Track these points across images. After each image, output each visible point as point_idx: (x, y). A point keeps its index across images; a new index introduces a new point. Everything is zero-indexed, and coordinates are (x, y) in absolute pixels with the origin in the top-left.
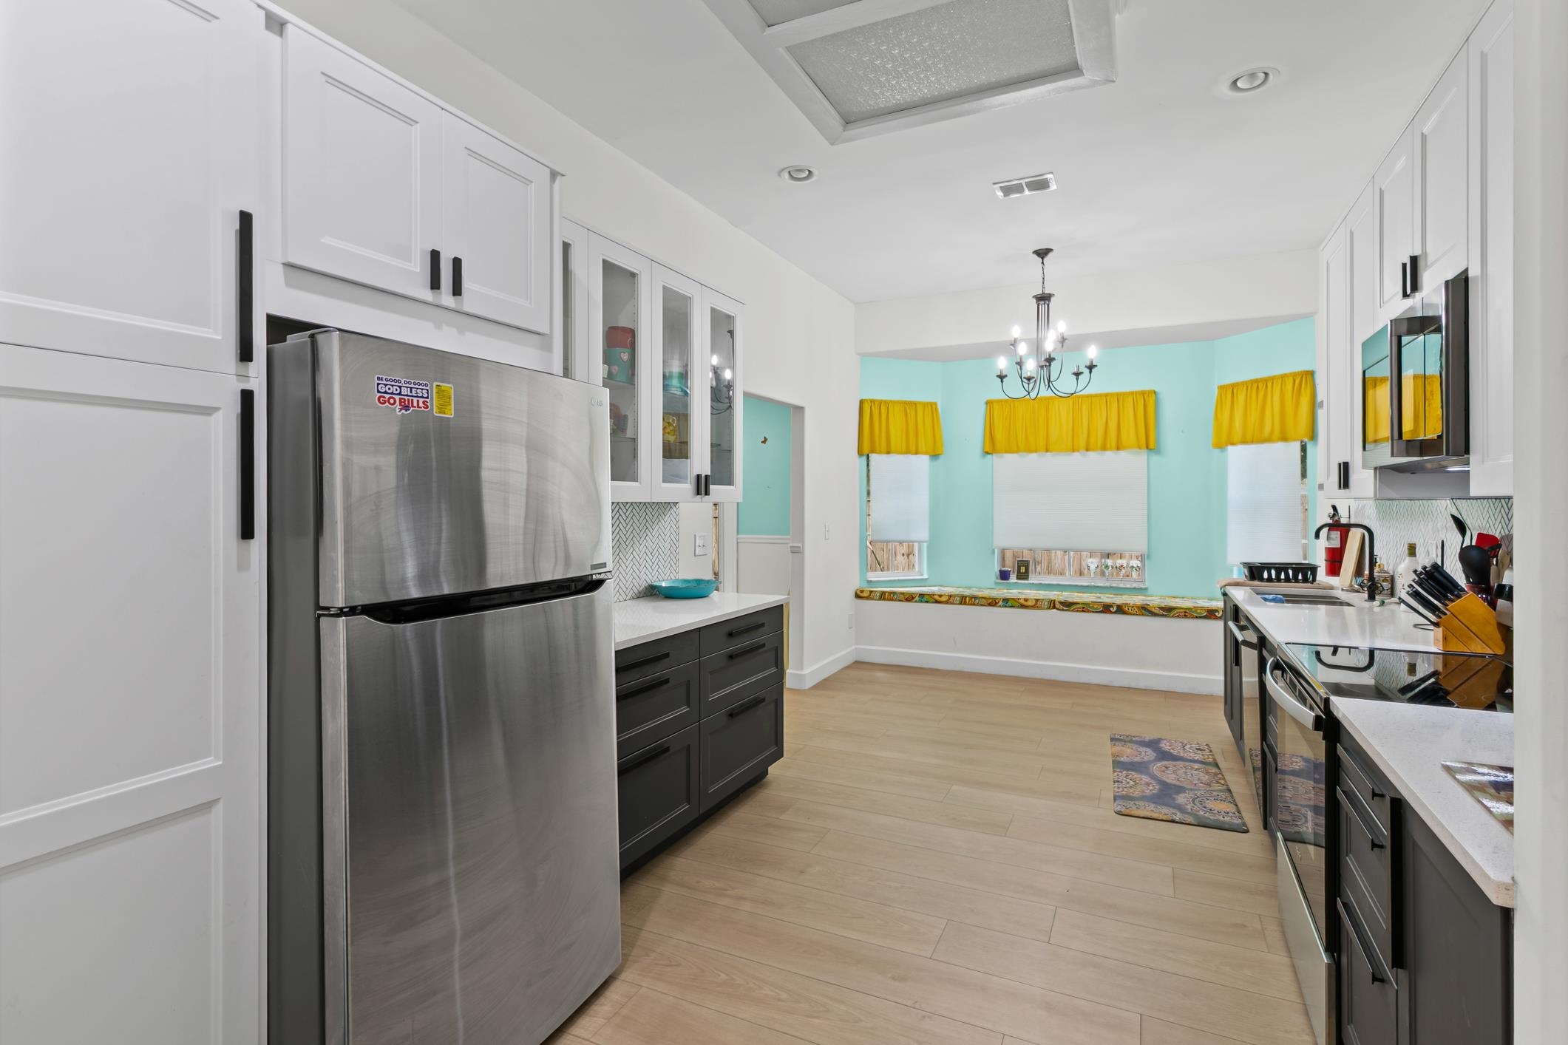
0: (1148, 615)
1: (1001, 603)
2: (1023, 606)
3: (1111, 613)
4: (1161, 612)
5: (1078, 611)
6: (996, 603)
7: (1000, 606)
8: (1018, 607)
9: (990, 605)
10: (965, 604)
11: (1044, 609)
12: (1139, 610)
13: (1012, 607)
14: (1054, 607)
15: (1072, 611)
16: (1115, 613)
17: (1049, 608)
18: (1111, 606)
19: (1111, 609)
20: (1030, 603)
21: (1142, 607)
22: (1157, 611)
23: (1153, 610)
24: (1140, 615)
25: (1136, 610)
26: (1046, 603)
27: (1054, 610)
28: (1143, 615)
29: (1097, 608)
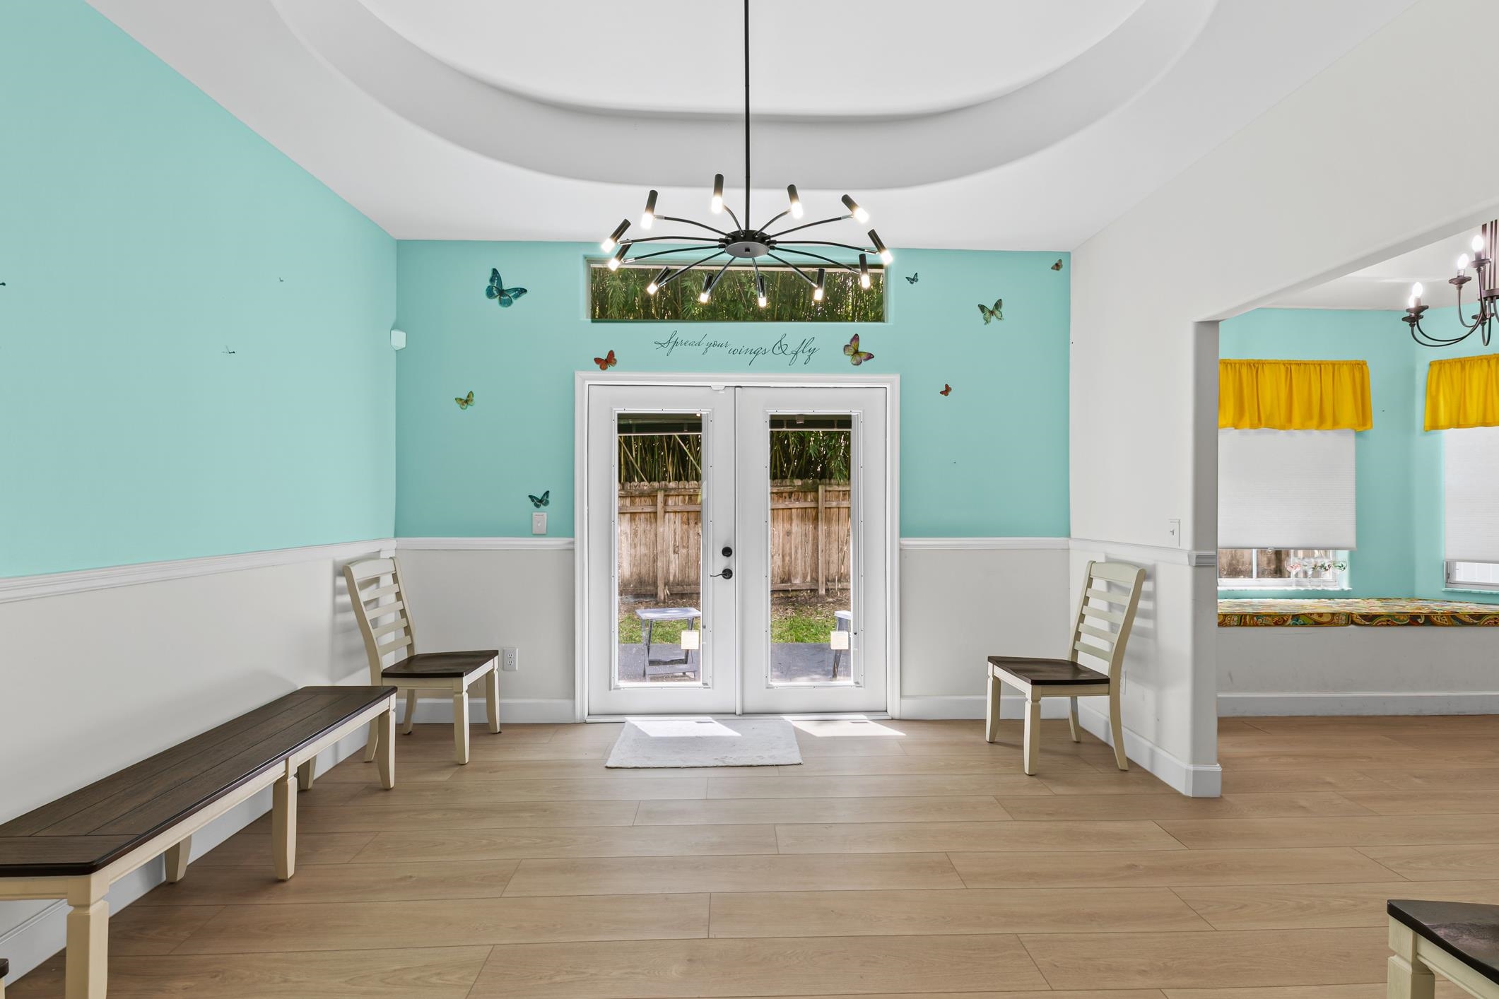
0: (1456, 626)
1: (1290, 621)
2: (1317, 624)
3: (1419, 624)
4: (1472, 621)
5: (1382, 625)
6: (1285, 621)
7: (1289, 625)
8: (1312, 625)
9: (1276, 624)
10: (1245, 625)
11: (1341, 625)
12: (1449, 620)
13: (1304, 625)
14: (1353, 623)
15: (1376, 625)
16: (1423, 625)
17: (1347, 624)
18: (1419, 617)
19: (1419, 620)
20: (1325, 619)
21: (1452, 616)
22: (1467, 619)
23: (1463, 618)
24: (1449, 626)
25: (1446, 620)
26: (1344, 618)
27: (1352, 626)
28: (1453, 625)
29: (1403, 621)
